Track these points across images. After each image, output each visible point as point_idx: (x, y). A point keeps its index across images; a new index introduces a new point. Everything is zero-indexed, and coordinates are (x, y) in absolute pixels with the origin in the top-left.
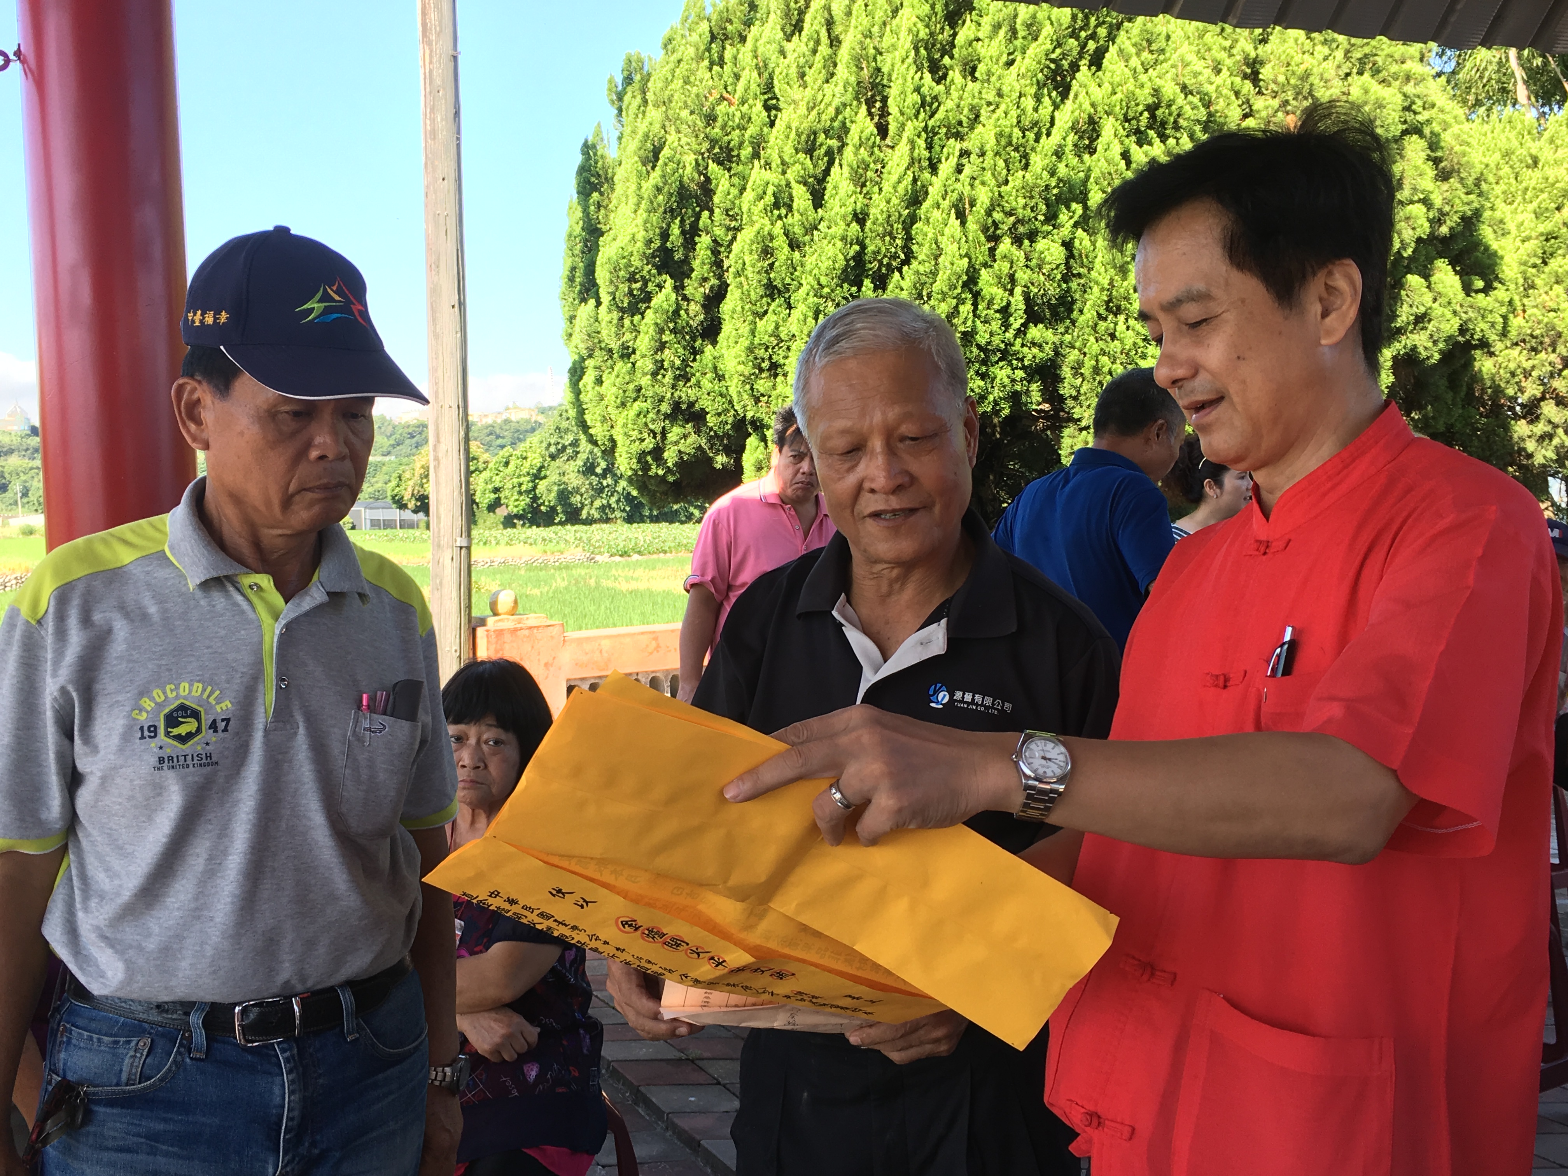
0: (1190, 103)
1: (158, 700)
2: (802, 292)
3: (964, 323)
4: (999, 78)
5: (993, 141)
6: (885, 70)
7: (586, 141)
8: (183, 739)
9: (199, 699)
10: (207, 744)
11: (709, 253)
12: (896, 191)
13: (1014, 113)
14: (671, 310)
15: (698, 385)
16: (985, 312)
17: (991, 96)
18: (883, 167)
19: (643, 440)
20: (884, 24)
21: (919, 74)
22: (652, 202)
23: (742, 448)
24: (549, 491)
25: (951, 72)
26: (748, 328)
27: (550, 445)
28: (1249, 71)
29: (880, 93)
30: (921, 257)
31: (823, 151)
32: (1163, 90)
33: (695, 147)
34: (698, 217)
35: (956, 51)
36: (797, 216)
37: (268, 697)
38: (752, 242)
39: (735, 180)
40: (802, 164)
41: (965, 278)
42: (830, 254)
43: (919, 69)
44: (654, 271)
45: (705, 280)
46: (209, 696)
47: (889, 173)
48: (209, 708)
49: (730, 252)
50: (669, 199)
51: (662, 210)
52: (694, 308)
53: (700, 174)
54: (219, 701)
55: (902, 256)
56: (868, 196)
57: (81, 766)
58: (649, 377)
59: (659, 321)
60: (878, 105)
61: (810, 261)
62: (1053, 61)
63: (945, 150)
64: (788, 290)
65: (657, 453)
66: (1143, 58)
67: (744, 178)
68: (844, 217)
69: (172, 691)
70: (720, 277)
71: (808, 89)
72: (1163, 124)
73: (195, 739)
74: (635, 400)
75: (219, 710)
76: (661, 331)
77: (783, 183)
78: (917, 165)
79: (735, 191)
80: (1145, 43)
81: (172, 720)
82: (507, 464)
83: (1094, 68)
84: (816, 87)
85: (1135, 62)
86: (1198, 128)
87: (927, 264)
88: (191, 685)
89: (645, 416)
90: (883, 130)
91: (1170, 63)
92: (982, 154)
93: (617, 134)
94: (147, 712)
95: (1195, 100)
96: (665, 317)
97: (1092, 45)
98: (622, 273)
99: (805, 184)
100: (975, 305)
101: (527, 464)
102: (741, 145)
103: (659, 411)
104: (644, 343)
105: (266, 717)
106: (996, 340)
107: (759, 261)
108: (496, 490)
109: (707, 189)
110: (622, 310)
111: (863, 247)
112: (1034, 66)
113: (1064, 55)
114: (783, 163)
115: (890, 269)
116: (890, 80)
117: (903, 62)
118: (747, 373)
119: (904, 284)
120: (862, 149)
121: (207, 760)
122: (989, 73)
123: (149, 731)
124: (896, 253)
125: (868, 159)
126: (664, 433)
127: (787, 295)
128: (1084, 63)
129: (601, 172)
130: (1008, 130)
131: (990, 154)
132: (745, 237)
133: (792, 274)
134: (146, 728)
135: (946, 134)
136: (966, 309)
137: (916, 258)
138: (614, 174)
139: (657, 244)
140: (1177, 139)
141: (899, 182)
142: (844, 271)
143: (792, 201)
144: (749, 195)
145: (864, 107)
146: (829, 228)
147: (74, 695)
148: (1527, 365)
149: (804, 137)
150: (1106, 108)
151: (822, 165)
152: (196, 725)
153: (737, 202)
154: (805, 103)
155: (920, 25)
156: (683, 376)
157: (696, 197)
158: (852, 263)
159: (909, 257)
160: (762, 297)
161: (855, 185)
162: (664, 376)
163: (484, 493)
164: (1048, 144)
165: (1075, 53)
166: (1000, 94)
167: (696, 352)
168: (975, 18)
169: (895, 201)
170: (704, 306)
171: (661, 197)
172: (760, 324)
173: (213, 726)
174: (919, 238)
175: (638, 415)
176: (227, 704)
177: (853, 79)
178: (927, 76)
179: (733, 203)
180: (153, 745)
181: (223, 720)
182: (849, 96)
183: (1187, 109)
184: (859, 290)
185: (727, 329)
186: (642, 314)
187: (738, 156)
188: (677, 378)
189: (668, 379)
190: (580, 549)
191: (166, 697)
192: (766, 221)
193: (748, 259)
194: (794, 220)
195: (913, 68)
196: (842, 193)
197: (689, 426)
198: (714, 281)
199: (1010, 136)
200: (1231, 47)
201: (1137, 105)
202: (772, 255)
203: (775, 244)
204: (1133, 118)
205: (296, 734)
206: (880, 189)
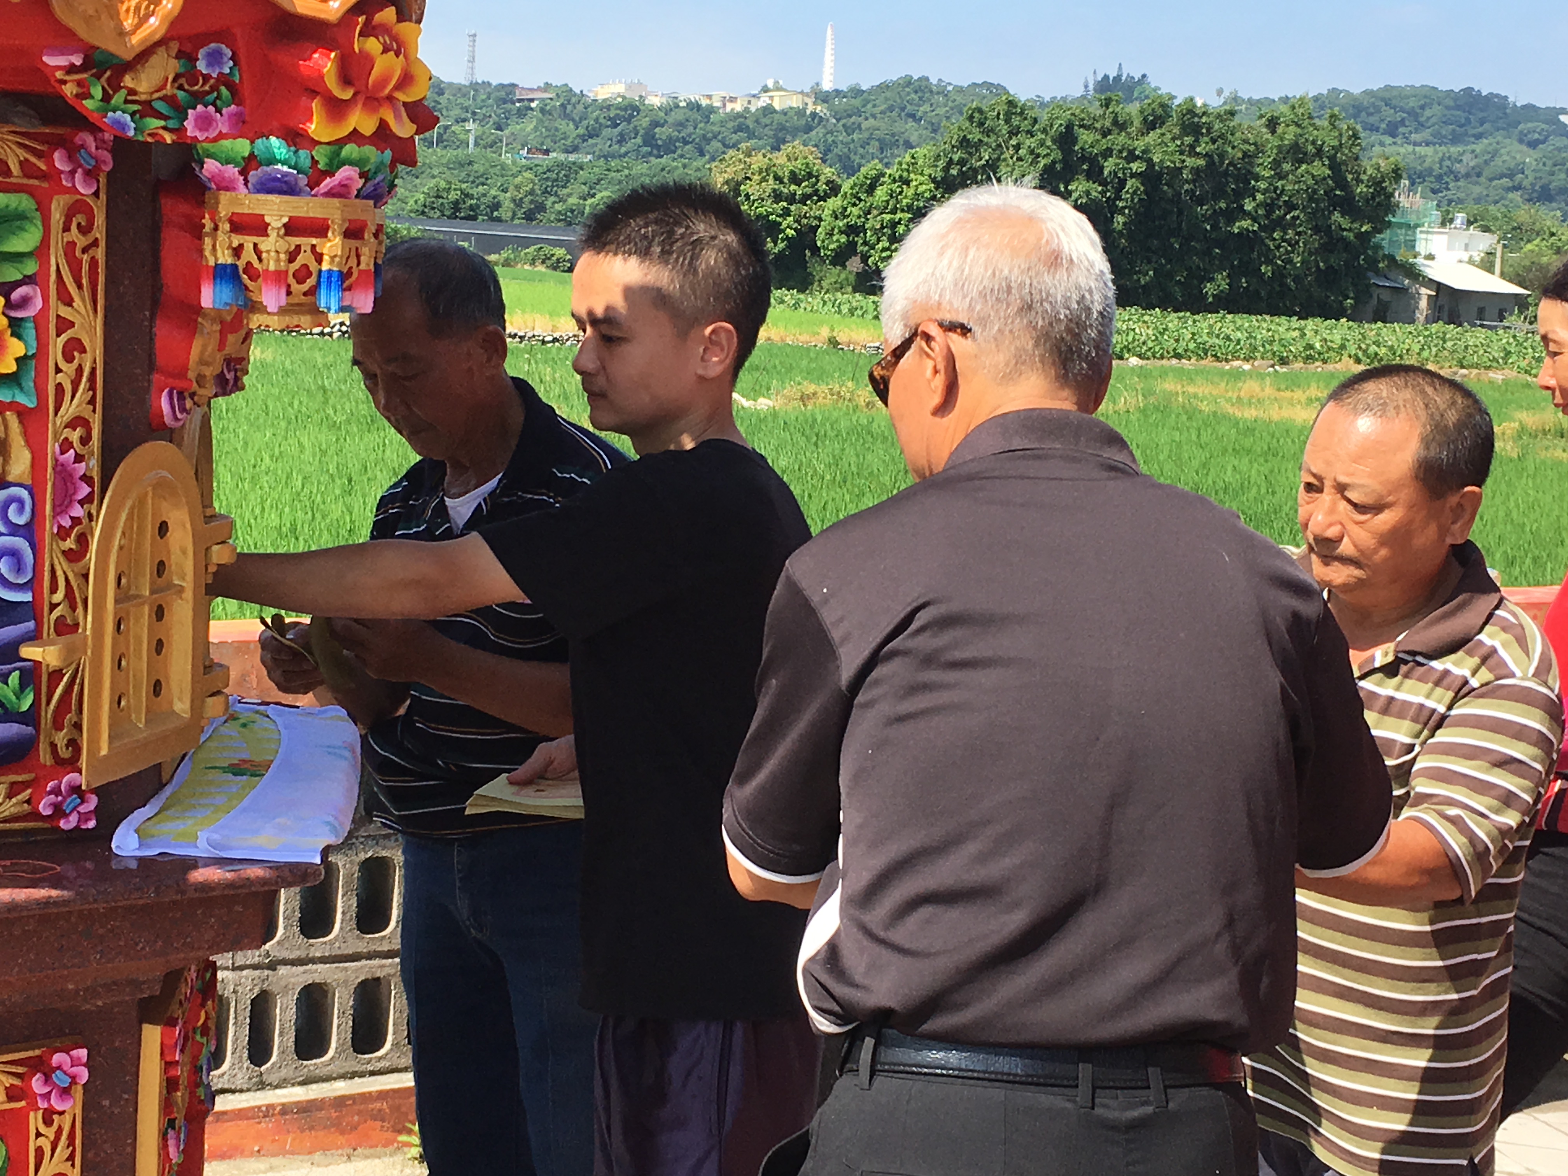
27: (950, 162)
82: (871, 190)
101: (910, 192)
108: (853, 230)
163: (831, 234)
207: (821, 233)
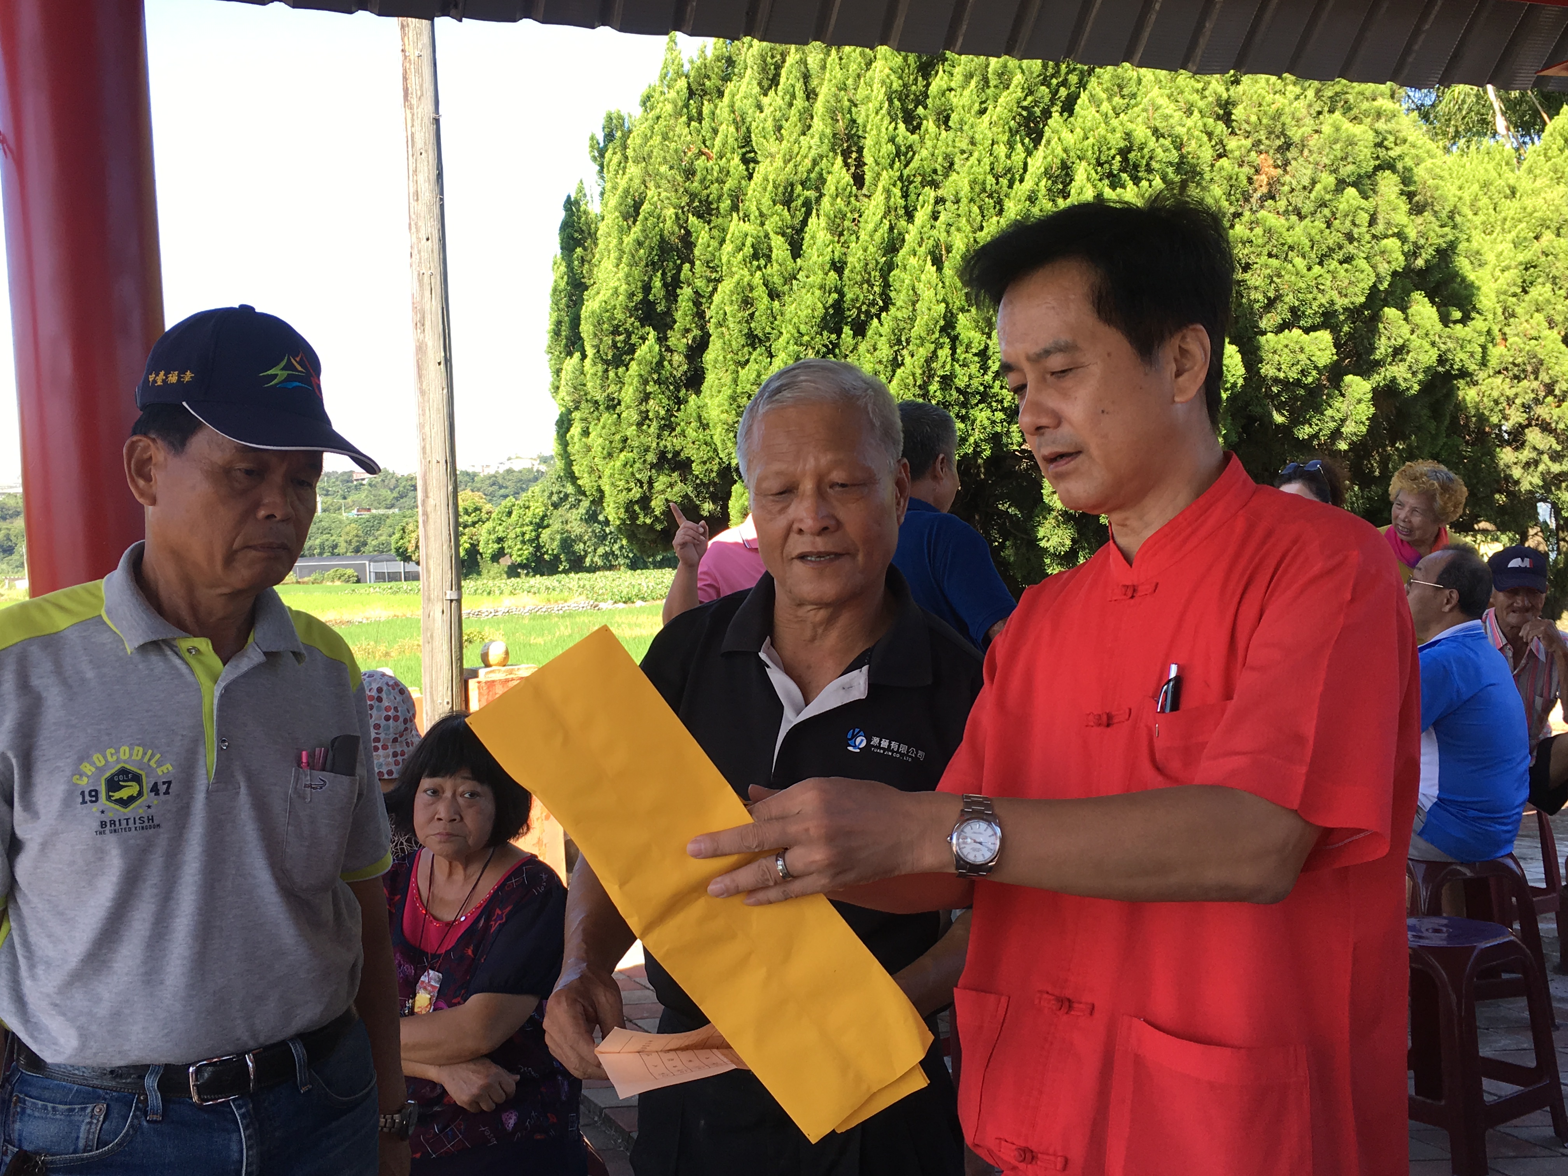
0: (1162, 146)
1: (99, 764)
2: (782, 341)
3: (943, 367)
4: (972, 127)
5: (967, 188)
6: (860, 121)
7: (569, 197)
8: (125, 803)
9: (140, 764)
10: (149, 807)
11: (691, 304)
12: (872, 240)
13: (987, 161)
14: (655, 361)
15: (683, 434)
16: (963, 356)
17: (964, 144)
18: (860, 216)
19: (630, 490)
20: (859, 76)
21: (893, 124)
22: (633, 256)
23: (729, 495)
24: (553, 540)
25: (925, 122)
26: (730, 377)
27: (552, 493)
28: (1221, 112)
29: (856, 144)
30: (899, 303)
31: (800, 202)
32: (1135, 134)
33: (674, 201)
34: (679, 269)
35: (929, 102)
36: (776, 266)
37: (209, 759)
38: (732, 293)
39: (715, 233)
40: (780, 215)
41: (942, 323)
42: (808, 303)
43: (893, 119)
44: (637, 324)
45: (688, 331)
46: (150, 760)
47: (866, 222)
48: (150, 771)
49: (711, 303)
50: (650, 253)
51: (643, 263)
52: (677, 358)
53: (681, 227)
54: (160, 764)
55: (881, 303)
56: (846, 245)
57: (19, 832)
58: (634, 427)
59: (643, 373)
60: (854, 155)
61: (790, 309)
62: (1025, 108)
63: (921, 198)
64: (768, 339)
65: (645, 502)
66: (1114, 103)
67: (724, 230)
68: (822, 266)
69: (112, 755)
70: (702, 328)
71: (785, 142)
72: (1136, 167)
73: (137, 803)
74: (621, 451)
75: (160, 773)
76: (646, 382)
77: (762, 234)
78: (893, 213)
79: (714, 244)
80: (1116, 88)
81: (113, 785)
82: (510, 514)
83: (1066, 114)
84: (792, 140)
85: (1106, 107)
86: (1170, 170)
87: (904, 310)
88: (131, 749)
89: (631, 466)
90: (859, 180)
91: (1141, 107)
92: (957, 201)
93: (600, 189)
94: (88, 777)
95: (1167, 142)
96: (648, 368)
97: (1063, 92)
98: (605, 326)
99: (784, 234)
100: (953, 349)
101: (530, 513)
102: (720, 198)
103: (645, 461)
104: (628, 394)
105: (208, 779)
106: (975, 383)
107: (739, 310)
108: (500, 540)
109: (687, 241)
110: (606, 362)
111: (842, 294)
112: (1006, 114)
113: (1036, 103)
114: (761, 214)
115: (869, 316)
116: (865, 131)
117: (877, 113)
118: (730, 422)
119: (882, 330)
120: (839, 199)
121: (149, 823)
122: (962, 122)
123: (90, 796)
124: (874, 300)
125: (844, 209)
126: (651, 482)
127: (768, 344)
128: (1056, 110)
129: (584, 228)
130: (981, 177)
131: (964, 201)
132: (726, 287)
133: (772, 323)
134: (87, 794)
135: (921, 183)
136: (944, 353)
137: (894, 304)
138: (597, 229)
139: (640, 297)
140: (1150, 181)
141: (876, 231)
142: (824, 319)
143: (771, 251)
144: (728, 247)
145: (840, 159)
146: (807, 277)
147: (14, 761)
148: (1510, 393)
149: (781, 189)
150: (1079, 153)
151: (800, 216)
152: (138, 788)
153: (717, 254)
154: (780, 156)
155: (893, 77)
156: (668, 426)
157: (678, 250)
158: (831, 311)
159: (887, 303)
160: (743, 346)
161: (833, 235)
162: (649, 426)
163: (488, 544)
164: (1022, 189)
165: (1047, 100)
166: (973, 143)
167: (680, 402)
168: (947, 68)
169: (872, 249)
170: (687, 357)
171: (642, 251)
172: (742, 373)
173: (155, 789)
174: (897, 285)
175: (625, 465)
176: (168, 767)
177: (828, 131)
178: (902, 126)
179: (713, 255)
180: (94, 809)
181: (164, 783)
182: (825, 148)
183: (1159, 151)
184: (839, 337)
185: (710, 378)
186: (627, 366)
187: (718, 208)
188: (662, 428)
189: (653, 429)
190: (583, 597)
191: (106, 761)
192: (746, 272)
193: (728, 309)
194: (773, 270)
195: (887, 119)
196: (819, 242)
197: (675, 474)
198: (696, 332)
199: (984, 183)
200: (1204, 89)
201: (1109, 149)
202: (752, 305)
203: (755, 294)
204: (1106, 162)
205: (238, 793)
206: (858, 238)
207: (482, 544)
